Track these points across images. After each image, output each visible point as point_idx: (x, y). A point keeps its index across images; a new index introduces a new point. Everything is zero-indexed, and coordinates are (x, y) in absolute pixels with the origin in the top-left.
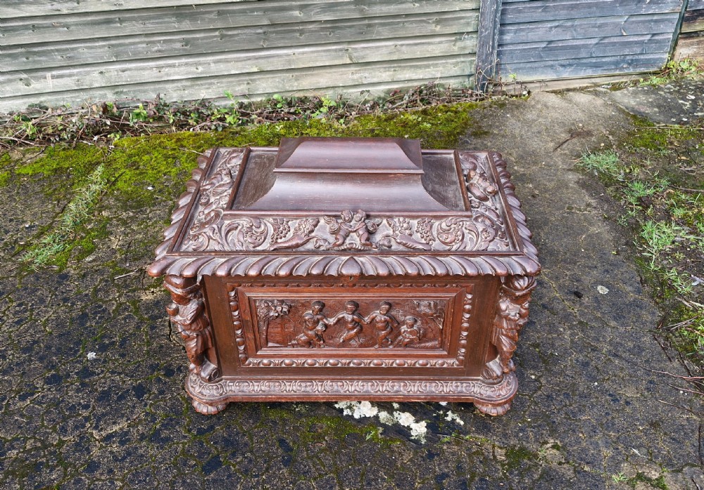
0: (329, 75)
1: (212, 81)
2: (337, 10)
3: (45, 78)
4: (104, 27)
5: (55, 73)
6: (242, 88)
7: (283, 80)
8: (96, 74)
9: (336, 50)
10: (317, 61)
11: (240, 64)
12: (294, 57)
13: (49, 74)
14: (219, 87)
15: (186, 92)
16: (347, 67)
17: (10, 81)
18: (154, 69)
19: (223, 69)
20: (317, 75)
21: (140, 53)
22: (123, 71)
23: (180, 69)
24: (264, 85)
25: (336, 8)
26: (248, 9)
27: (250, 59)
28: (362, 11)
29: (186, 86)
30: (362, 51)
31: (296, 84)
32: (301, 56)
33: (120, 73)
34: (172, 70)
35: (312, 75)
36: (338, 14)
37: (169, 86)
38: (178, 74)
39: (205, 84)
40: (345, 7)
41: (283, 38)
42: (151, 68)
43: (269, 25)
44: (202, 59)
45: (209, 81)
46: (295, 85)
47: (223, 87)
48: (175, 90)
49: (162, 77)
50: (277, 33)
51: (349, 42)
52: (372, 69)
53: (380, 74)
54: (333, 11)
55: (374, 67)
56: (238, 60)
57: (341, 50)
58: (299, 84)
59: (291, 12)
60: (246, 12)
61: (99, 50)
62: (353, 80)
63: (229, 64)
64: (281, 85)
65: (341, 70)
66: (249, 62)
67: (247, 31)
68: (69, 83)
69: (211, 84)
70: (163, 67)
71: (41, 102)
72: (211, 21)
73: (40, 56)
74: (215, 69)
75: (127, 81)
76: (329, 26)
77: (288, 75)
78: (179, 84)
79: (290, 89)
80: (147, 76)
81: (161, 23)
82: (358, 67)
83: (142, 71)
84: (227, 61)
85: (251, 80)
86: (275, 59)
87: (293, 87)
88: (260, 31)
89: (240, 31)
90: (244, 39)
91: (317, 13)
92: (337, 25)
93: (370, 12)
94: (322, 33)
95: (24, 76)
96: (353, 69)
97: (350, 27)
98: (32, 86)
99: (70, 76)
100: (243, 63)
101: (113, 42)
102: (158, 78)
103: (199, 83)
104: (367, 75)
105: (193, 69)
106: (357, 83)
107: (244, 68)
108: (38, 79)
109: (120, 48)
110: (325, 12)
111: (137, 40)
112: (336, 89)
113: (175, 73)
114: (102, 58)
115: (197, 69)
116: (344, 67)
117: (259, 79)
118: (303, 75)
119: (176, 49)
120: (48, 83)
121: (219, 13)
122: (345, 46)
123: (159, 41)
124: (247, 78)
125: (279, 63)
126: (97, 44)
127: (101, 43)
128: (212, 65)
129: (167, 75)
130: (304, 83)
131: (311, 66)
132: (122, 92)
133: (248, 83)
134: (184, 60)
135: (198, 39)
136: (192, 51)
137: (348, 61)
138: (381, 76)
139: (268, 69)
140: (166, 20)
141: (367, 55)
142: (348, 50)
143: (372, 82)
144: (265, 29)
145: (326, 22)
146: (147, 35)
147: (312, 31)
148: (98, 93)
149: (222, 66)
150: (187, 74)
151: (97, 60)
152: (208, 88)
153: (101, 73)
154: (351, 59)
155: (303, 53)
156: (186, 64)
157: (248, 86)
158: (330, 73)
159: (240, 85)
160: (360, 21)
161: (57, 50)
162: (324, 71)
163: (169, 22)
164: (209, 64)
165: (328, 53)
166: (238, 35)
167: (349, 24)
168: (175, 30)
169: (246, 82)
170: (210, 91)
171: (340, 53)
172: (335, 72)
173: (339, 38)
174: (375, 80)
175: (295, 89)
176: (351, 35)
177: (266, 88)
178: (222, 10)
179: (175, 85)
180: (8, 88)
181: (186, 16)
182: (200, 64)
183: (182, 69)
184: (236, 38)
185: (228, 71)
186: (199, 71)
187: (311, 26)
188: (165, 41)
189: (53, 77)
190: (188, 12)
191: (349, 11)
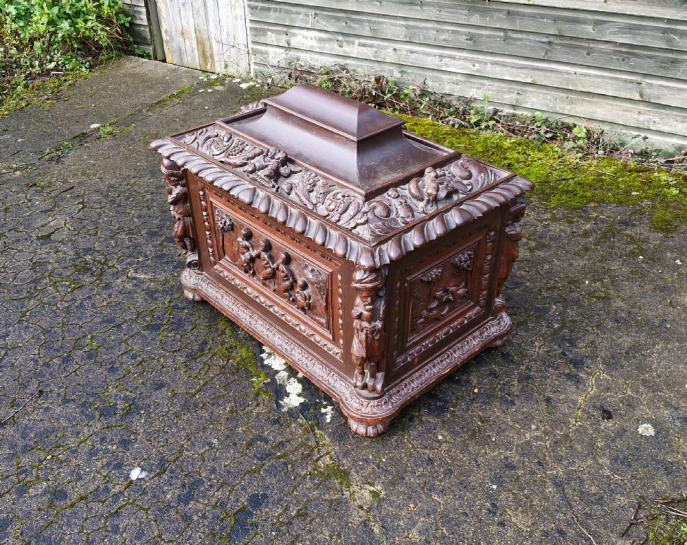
0: (610, 107)
1: (485, 82)
2: (638, 34)
3: (354, 44)
4: (408, 7)
5: (362, 41)
6: (510, 97)
7: (556, 99)
8: (390, 50)
9: (625, 81)
10: (600, 88)
11: (515, 71)
12: (575, 77)
13: (357, 41)
14: (489, 90)
15: (459, 87)
16: (634, 104)
17: (330, 40)
18: (437, 57)
19: (498, 72)
20: (596, 103)
21: (429, 39)
22: (412, 53)
23: (460, 63)
24: (534, 99)
25: (637, 31)
26: (539, 14)
27: (526, 68)
28: (670, 41)
29: (460, 81)
30: (658, 89)
31: (568, 107)
32: (583, 78)
33: (409, 54)
34: (451, 62)
35: (589, 102)
36: (639, 38)
37: (445, 77)
38: (456, 66)
39: (478, 83)
40: (649, 33)
41: (568, 53)
42: (435, 55)
43: (556, 35)
44: (482, 57)
45: (482, 81)
46: (568, 109)
47: (492, 90)
48: (449, 83)
49: (441, 66)
50: (562, 45)
51: (645, 75)
52: (667, 114)
53: (676, 123)
54: (634, 34)
55: (669, 112)
56: (514, 67)
57: (631, 82)
58: (572, 108)
59: (583, 26)
60: (536, 17)
61: (399, 28)
62: (637, 120)
63: (505, 69)
64: (551, 105)
65: (626, 105)
66: (525, 71)
67: (532, 37)
68: (368, 53)
69: (483, 84)
70: (445, 57)
71: (346, 64)
72: (499, 20)
73: (355, 23)
74: (490, 70)
75: (412, 63)
76: (624, 50)
77: (562, 95)
78: (454, 78)
79: (561, 112)
80: (431, 62)
81: (454, 13)
82: (648, 106)
83: (426, 57)
84: (504, 65)
85: (522, 91)
86: (553, 75)
87: (564, 109)
88: (545, 40)
89: (525, 36)
90: (527, 46)
91: (614, 33)
92: (634, 51)
93: (681, 44)
94: (614, 57)
95: (340, 38)
96: (642, 108)
97: (650, 57)
98: (344, 48)
99: (371, 46)
100: (519, 70)
101: (411, 23)
102: (437, 66)
103: (472, 80)
104: (657, 119)
105: (470, 65)
106: (641, 126)
107: (519, 76)
108: (349, 43)
109: (415, 30)
110: (624, 33)
111: (430, 25)
112: (615, 126)
113: (453, 66)
114: (398, 36)
115: (474, 66)
116: (631, 103)
117: (530, 92)
118: (579, 100)
119: (460, 42)
120: (354, 49)
121: (509, 13)
122: (639, 79)
123: (448, 31)
124: (519, 87)
125: (557, 80)
126: (398, 22)
127: (402, 22)
128: (489, 65)
129: (447, 65)
130: (578, 109)
131: (591, 91)
132: (406, 72)
133: (518, 94)
134: (465, 54)
135: (482, 36)
136: (474, 46)
137: (637, 97)
138: (675, 126)
139: (543, 84)
140: (459, 11)
141: (664, 95)
142: (640, 83)
143: (662, 130)
144: (552, 39)
145: (622, 45)
146: (438, 22)
147: (603, 53)
148: (387, 67)
149: (498, 69)
150: (463, 69)
151: (395, 37)
152: (478, 88)
153: (395, 50)
154: (641, 95)
155: (586, 75)
156: (466, 59)
157: (518, 97)
158: (612, 105)
159: (510, 92)
160: (665, 52)
161: (369, 21)
162: (605, 101)
163: (461, 14)
164: (486, 63)
165: (615, 82)
166: (521, 40)
167: (650, 53)
168: (464, 23)
169: (516, 92)
170: (480, 91)
171: (630, 86)
172: (617, 106)
173: (633, 67)
174: (666, 129)
175: (566, 112)
176: (649, 67)
177: (537, 103)
178: (514, 11)
179: (451, 77)
180: (327, 46)
181: (478, 11)
182: (478, 62)
183: (461, 62)
184: (519, 43)
185: (502, 75)
186: (475, 69)
187: (603, 47)
188: (453, 32)
189: (360, 45)
190: (480, 6)
191: (654, 38)
